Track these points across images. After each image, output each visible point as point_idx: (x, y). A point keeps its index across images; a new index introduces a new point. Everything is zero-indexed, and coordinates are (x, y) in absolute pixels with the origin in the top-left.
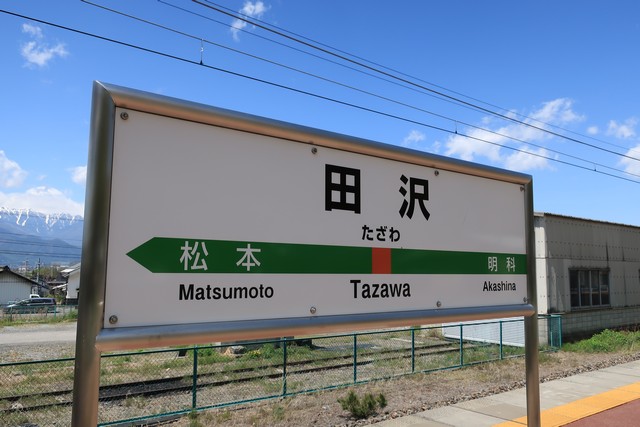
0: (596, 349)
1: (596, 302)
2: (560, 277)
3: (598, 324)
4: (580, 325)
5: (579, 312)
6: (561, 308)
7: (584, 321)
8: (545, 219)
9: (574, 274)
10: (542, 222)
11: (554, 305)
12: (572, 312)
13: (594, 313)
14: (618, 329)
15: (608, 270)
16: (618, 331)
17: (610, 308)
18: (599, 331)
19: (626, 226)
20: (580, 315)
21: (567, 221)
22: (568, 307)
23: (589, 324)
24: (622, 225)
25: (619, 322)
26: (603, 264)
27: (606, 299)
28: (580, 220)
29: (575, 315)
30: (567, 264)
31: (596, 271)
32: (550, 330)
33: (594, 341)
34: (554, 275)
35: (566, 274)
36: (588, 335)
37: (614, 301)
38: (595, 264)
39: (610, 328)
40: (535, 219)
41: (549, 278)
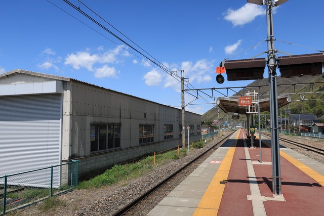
1: (110, 146)
2: (82, 130)
3: (111, 161)
4: (97, 165)
5: (97, 155)
6: (82, 154)
7: (101, 160)
8: (72, 83)
9: (94, 127)
10: (69, 85)
11: (76, 151)
12: (91, 156)
13: (108, 154)
15: (120, 125)
16: (123, 164)
17: (120, 150)
18: (110, 167)
20: (97, 157)
21: (91, 88)
22: (88, 152)
23: (105, 162)
25: (126, 157)
26: (117, 121)
27: (118, 143)
28: (102, 88)
29: (93, 158)
30: (90, 120)
31: (113, 124)
32: (69, 173)
34: (77, 128)
35: (88, 127)
36: (101, 171)
37: (123, 144)
38: (111, 120)
39: (118, 164)
40: (64, 83)
41: (72, 131)
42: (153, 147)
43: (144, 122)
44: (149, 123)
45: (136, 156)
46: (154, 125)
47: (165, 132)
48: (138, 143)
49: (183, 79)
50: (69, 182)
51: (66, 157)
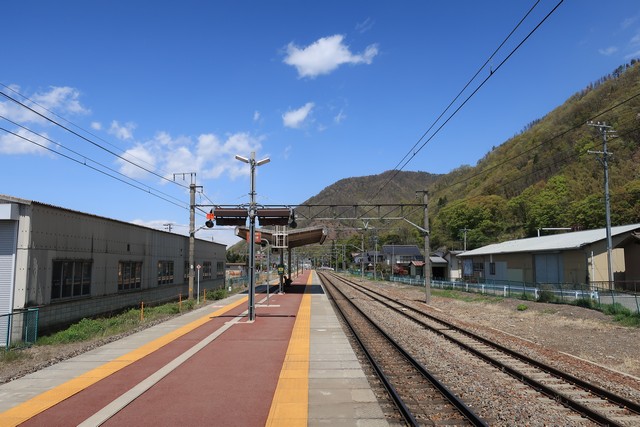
0: (72, 339)
1: (77, 292)
2: (42, 269)
3: (77, 314)
4: (58, 317)
5: (58, 304)
6: (40, 301)
7: (64, 312)
8: (32, 207)
9: (57, 265)
10: (29, 210)
11: (33, 297)
12: (51, 304)
13: (73, 304)
14: (94, 317)
15: (91, 262)
16: (95, 319)
17: (90, 298)
18: (76, 321)
19: (112, 220)
20: (59, 306)
21: (55, 211)
22: (48, 300)
23: (68, 315)
24: (109, 219)
25: (98, 310)
26: (87, 256)
27: (87, 289)
28: (70, 211)
29: (54, 307)
30: (52, 255)
31: (80, 262)
32: (25, 324)
33: (70, 331)
34: (36, 267)
35: (50, 265)
36: (65, 326)
37: (94, 291)
38: (79, 256)
39: (87, 317)
40: (21, 207)
41: (30, 270)
42: (139, 296)
43: (126, 258)
44: (134, 258)
45: (113, 308)
46: (141, 263)
47: (160, 275)
48: (116, 290)
49: (193, 188)
50: (23, 337)
51: (20, 303)
